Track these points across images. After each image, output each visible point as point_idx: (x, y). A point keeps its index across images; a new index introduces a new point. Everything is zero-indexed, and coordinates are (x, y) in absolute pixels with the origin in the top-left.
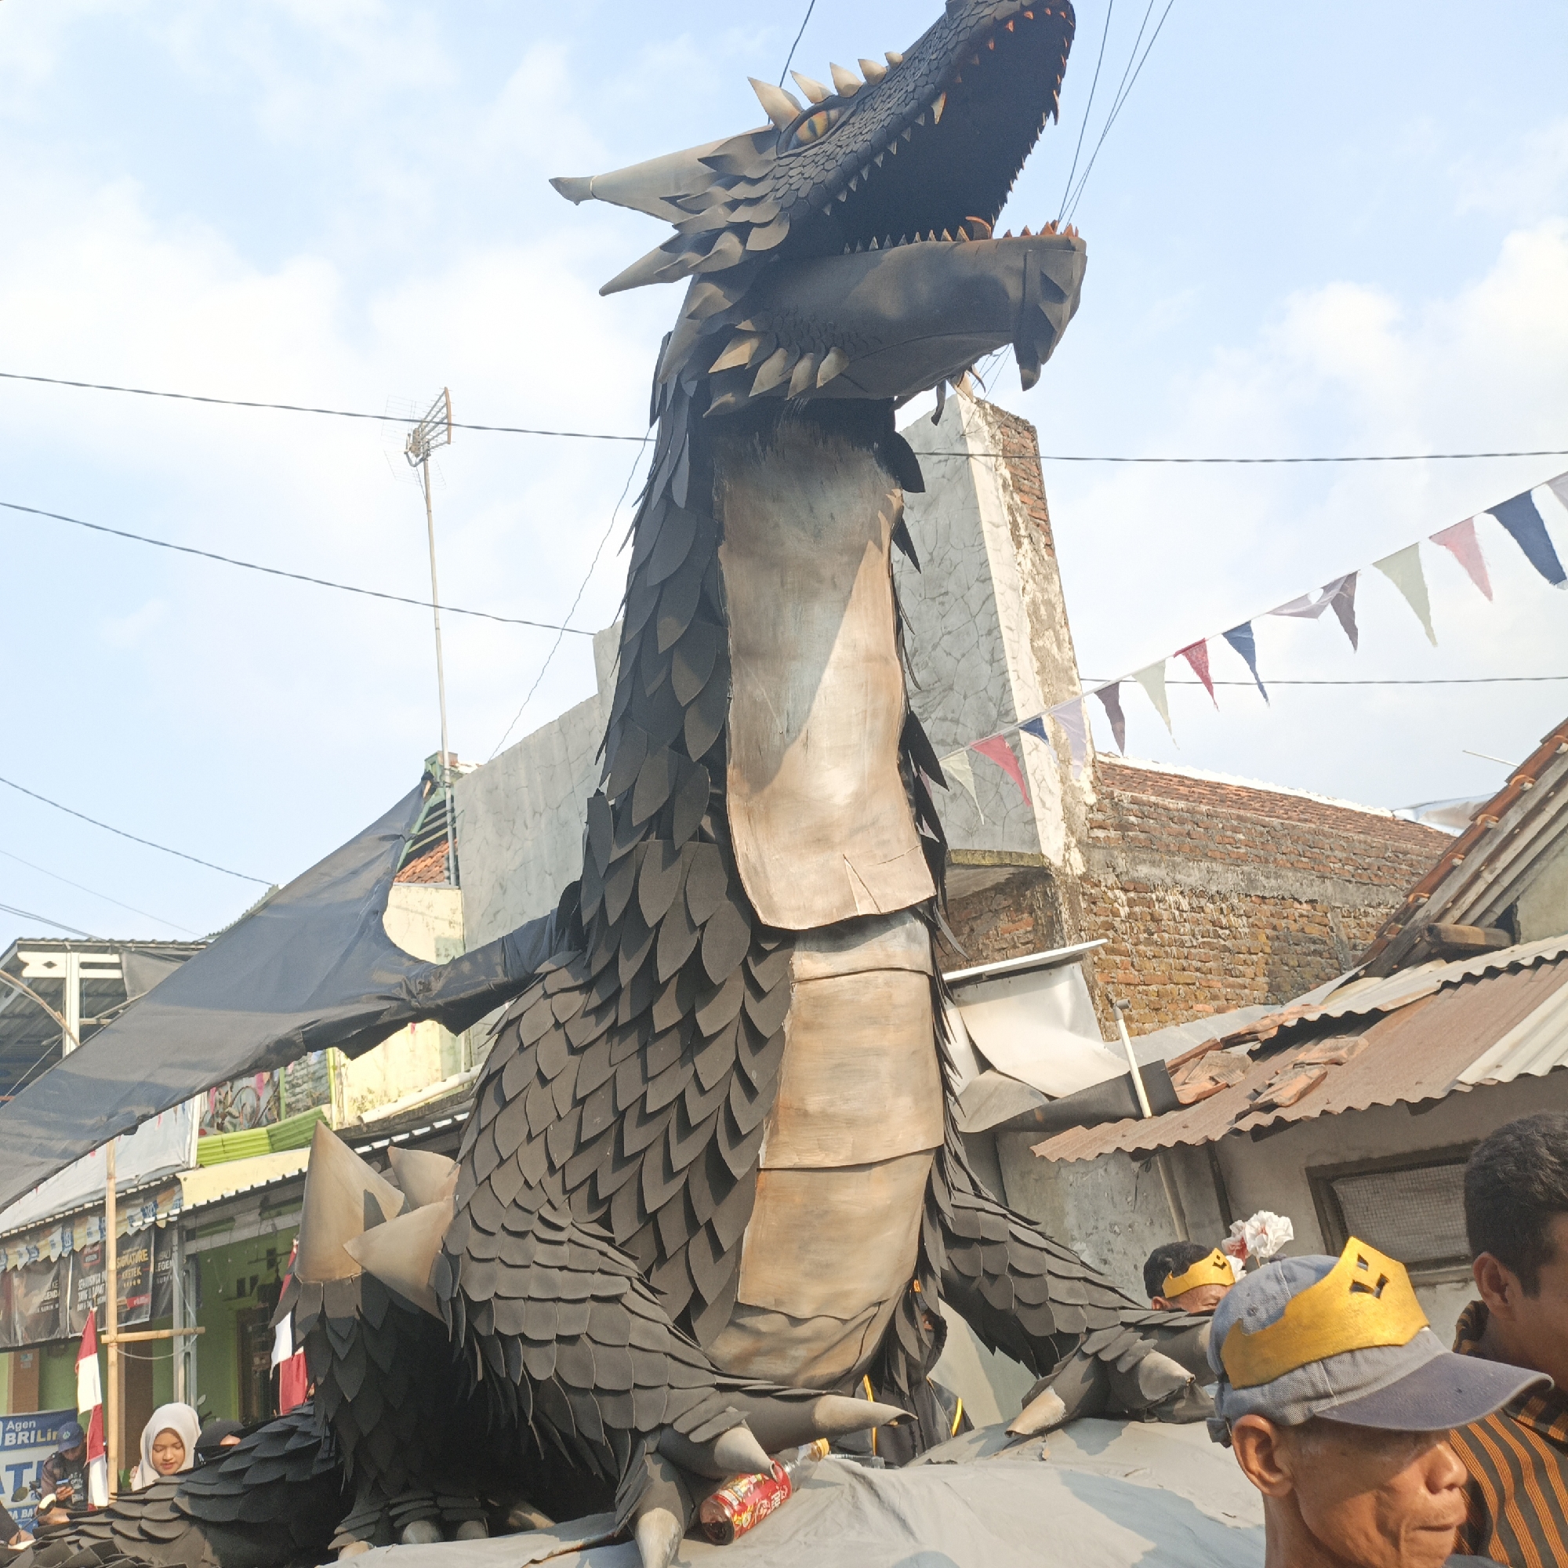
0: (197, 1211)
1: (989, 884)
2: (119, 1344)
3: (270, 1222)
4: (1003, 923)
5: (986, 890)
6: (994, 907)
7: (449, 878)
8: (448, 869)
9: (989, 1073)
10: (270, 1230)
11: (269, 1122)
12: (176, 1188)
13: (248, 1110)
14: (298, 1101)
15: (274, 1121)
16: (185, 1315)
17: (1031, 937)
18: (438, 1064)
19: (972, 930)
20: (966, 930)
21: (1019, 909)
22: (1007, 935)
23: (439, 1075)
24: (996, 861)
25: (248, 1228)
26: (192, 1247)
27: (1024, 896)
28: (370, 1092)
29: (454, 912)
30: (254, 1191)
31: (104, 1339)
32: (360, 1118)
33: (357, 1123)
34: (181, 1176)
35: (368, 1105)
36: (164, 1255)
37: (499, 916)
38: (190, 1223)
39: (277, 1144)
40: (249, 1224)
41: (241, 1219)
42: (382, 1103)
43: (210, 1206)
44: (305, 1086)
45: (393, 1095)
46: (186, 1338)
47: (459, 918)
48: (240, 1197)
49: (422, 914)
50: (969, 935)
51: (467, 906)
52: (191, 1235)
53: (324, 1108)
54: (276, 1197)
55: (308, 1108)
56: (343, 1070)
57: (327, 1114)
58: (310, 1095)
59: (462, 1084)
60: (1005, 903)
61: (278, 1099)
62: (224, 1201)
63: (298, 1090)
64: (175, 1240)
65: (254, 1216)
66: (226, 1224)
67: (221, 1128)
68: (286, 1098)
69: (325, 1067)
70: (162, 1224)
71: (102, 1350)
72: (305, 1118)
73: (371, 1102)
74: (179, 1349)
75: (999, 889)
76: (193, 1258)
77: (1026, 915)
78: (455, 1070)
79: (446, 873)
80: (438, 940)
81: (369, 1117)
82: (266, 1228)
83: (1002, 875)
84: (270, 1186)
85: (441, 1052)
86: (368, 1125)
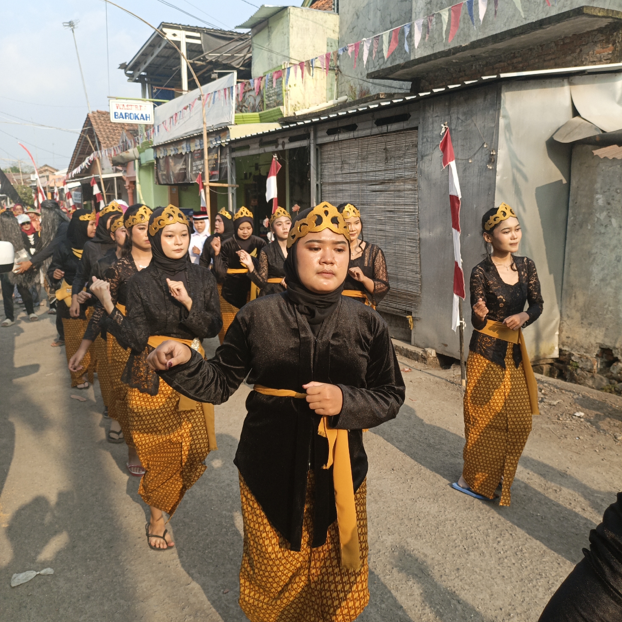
0: (236, 141)
1: (596, 27)
2: (211, 187)
3: (263, 149)
4: (598, 49)
5: (594, 30)
6: (595, 40)
7: (334, 9)
8: (334, 5)
9: (577, 118)
10: (263, 152)
11: (259, 111)
12: (227, 132)
13: (251, 105)
14: (270, 103)
15: (261, 110)
16: (232, 180)
17: (610, 56)
18: (325, 95)
19: (581, 51)
20: (578, 51)
21: (608, 42)
22: (598, 55)
23: (325, 100)
24: (605, 14)
25: (255, 150)
26: (234, 155)
27: (612, 35)
28: (298, 103)
29: (335, 26)
30: (258, 136)
31: (205, 184)
32: (294, 113)
33: (293, 115)
34: (229, 127)
35: (297, 108)
36: (223, 157)
37: (355, 29)
38: (233, 146)
39: (263, 119)
40: (255, 149)
41: (252, 146)
42: (303, 108)
43: (241, 140)
44: (273, 98)
45: (307, 105)
46: (233, 188)
47: (337, 29)
48: (252, 137)
49: (322, 26)
50: (579, 54)
51: (341, 23)
52: (233, 150)
53: (281, 107)
54: (266, 139)
55: (275, 107)
56: (288, 92)
57: (282, 110)
58: (275, 101)
59: (334, 105)
60: (602, 38)
61: (263, 102)
62: (247, 138)
63: (271, 99)
64: (228, 151)
65: (257, 146)
66: (247, 147)
67: (241, 111)
68: (266, 102)
69: (282, 90)
70: (223, 145)
71: (204, 187)
72: (274, 111)
73: (299, 107)
74: (230, 192)
75: (600, 30)
76: (233, 159)
77: (610, 45)
78: (331, 98)
79: (333, 7)
80: (328, 39)
81: (298, 113)
82: (261, 151)
83: (604, 23)
84: (264, 135)
85: (327, 90)
86: (298, 116)
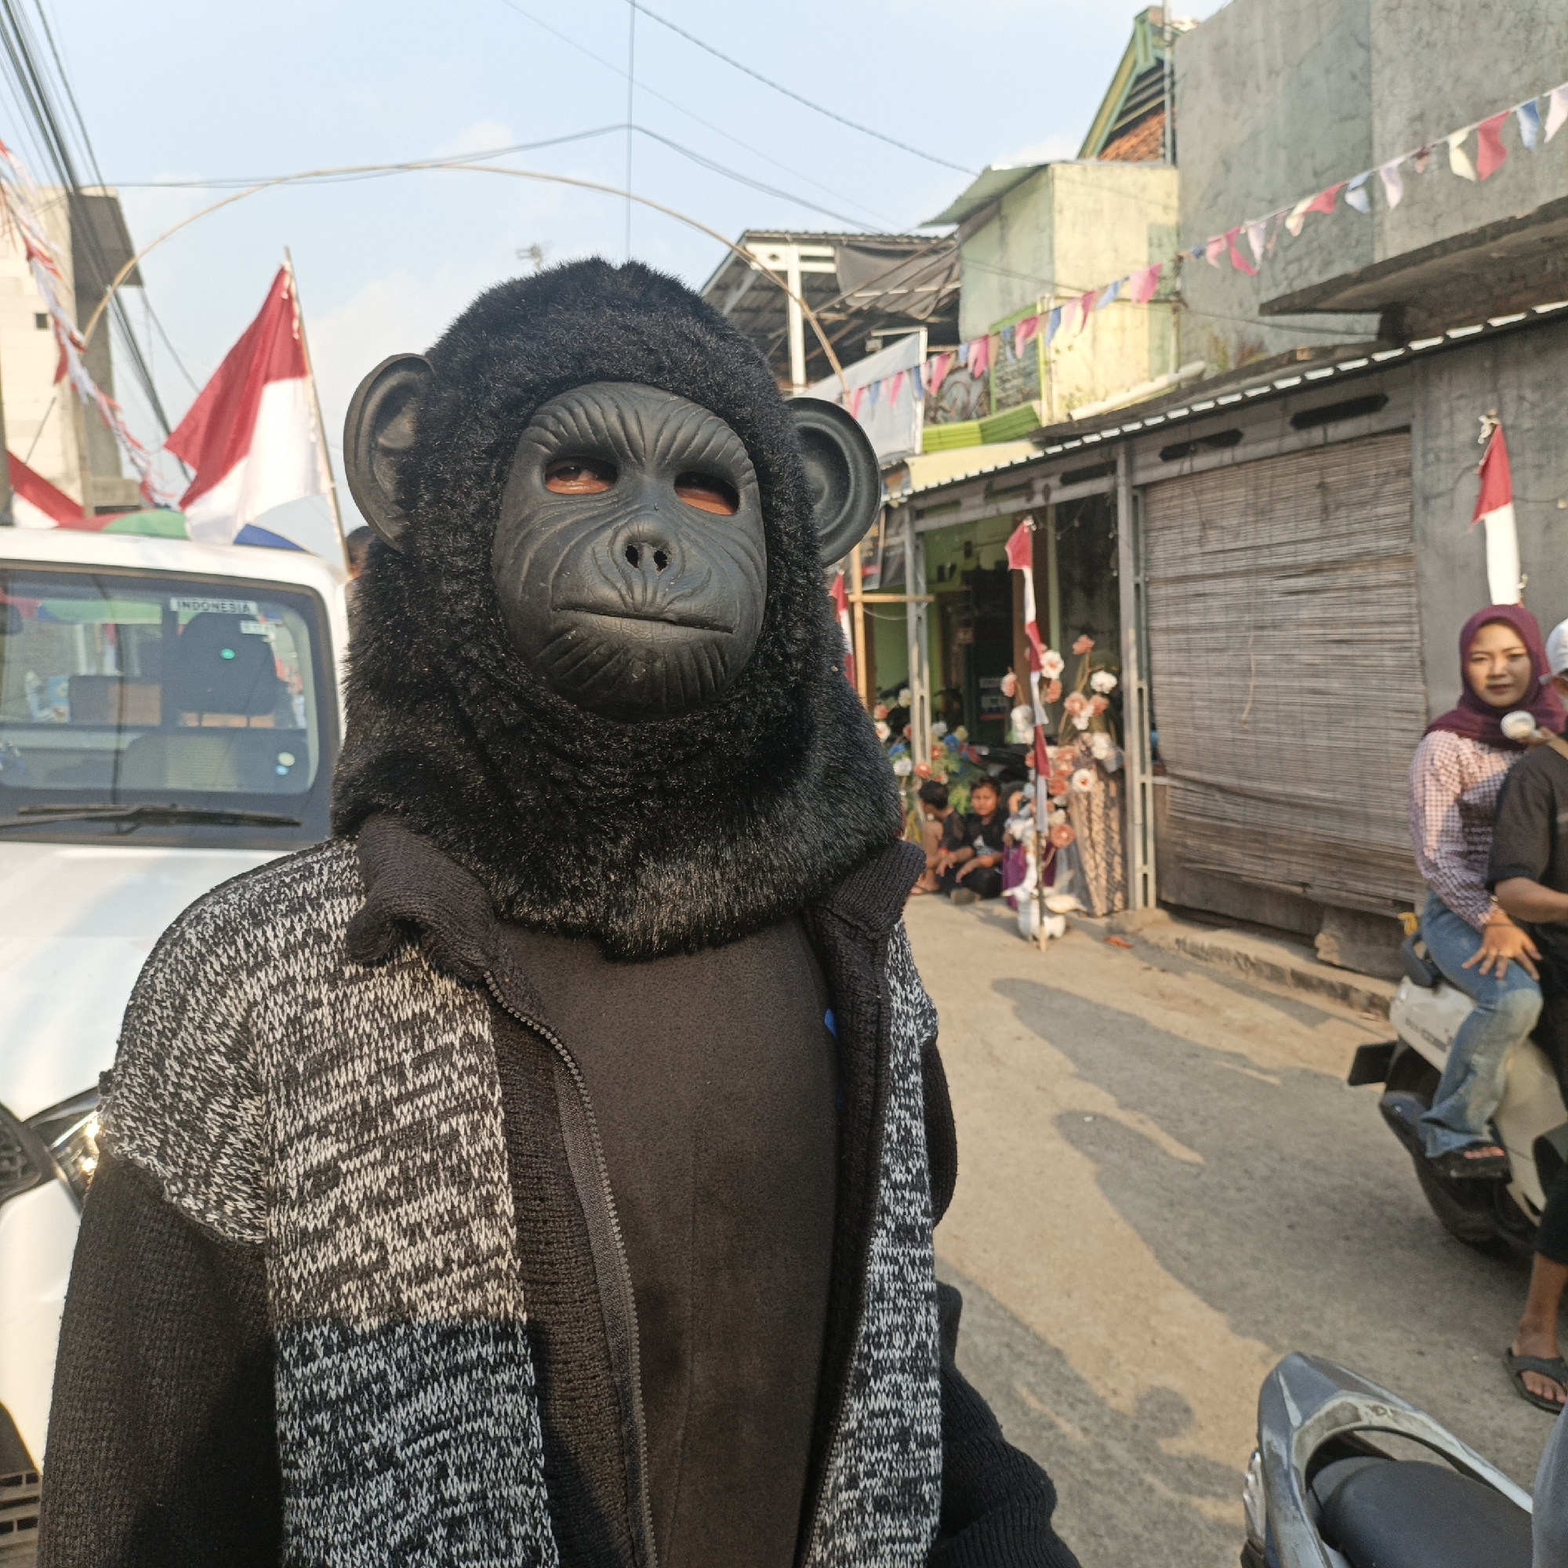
0: (928, 492)
2: (867, 606)
3: (994, 506)
7: (1164, 156)
8: (1164, 145)
10: (993, 513)
11: (979, 417)
12: (904, 472)
13: (959, 404)
14: (1008, 396)
15: (984, 415)
16: (916, 584)
18: (1145, 364)
23: (1145, 375)
25: (975, 510)
26: (923, 525)
28: (1079, 389)
29: (1168, 195)
30: (983, 476)
31: (851, 598)
32: (1069, 416)
33: (1065, 420)
34: (908, 461)
35: (1076, 403)
36: (891, 531)
37: (1220, 199)
38: (920, 504)
39: (988, 436)
40: (973, 507)
41: (966, 502)
42: (1089, 401)
43: (941, 488)
44: (1015, 382)
45: (1101, 393)
46: (918, 604)
47: (1174, 202)
48: (968, 481)
49: (1136, 197)
51: (1184, 187)
52: (919, 514)
53: (1035, 404)
54: (1001, 483)
55: (1018, 403)
56: (1053, 366)
57: (1037, 409)
58: (1020, 391)
59: (1170, 386)
61: (988, 394)
62: (954, 485)
63: (1008, 385)
64: (907, 517)
65: (979, 499)
66: (955, 504)
67: (934, 420)
68: (996, 393)
69: (1036, 363)
70: (895, 504)
71: (851, 607)
72: (1016, 413)
73: (1080, 400)
74: (913, 614)
76: (920, 535)
78: (1163, 370)
79: (1161, 151)
80: (1151, 227)
81: (1078, 414)
82: (990, 511)
84: (998, 472)
85: (1150, 351)
86: (1079, 421)
